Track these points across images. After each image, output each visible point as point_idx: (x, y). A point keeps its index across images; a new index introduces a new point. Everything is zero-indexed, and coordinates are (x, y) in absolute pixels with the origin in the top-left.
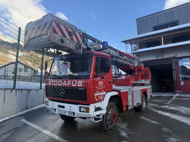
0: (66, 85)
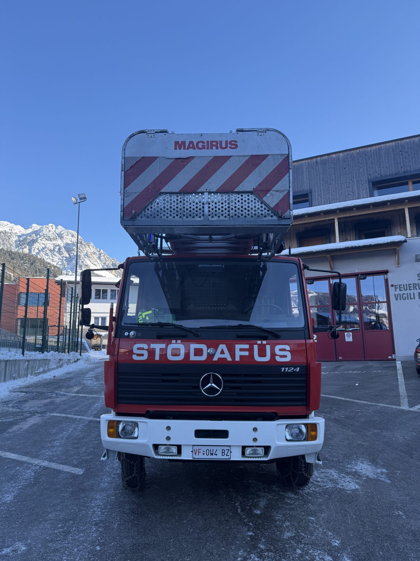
0: (229, 359)
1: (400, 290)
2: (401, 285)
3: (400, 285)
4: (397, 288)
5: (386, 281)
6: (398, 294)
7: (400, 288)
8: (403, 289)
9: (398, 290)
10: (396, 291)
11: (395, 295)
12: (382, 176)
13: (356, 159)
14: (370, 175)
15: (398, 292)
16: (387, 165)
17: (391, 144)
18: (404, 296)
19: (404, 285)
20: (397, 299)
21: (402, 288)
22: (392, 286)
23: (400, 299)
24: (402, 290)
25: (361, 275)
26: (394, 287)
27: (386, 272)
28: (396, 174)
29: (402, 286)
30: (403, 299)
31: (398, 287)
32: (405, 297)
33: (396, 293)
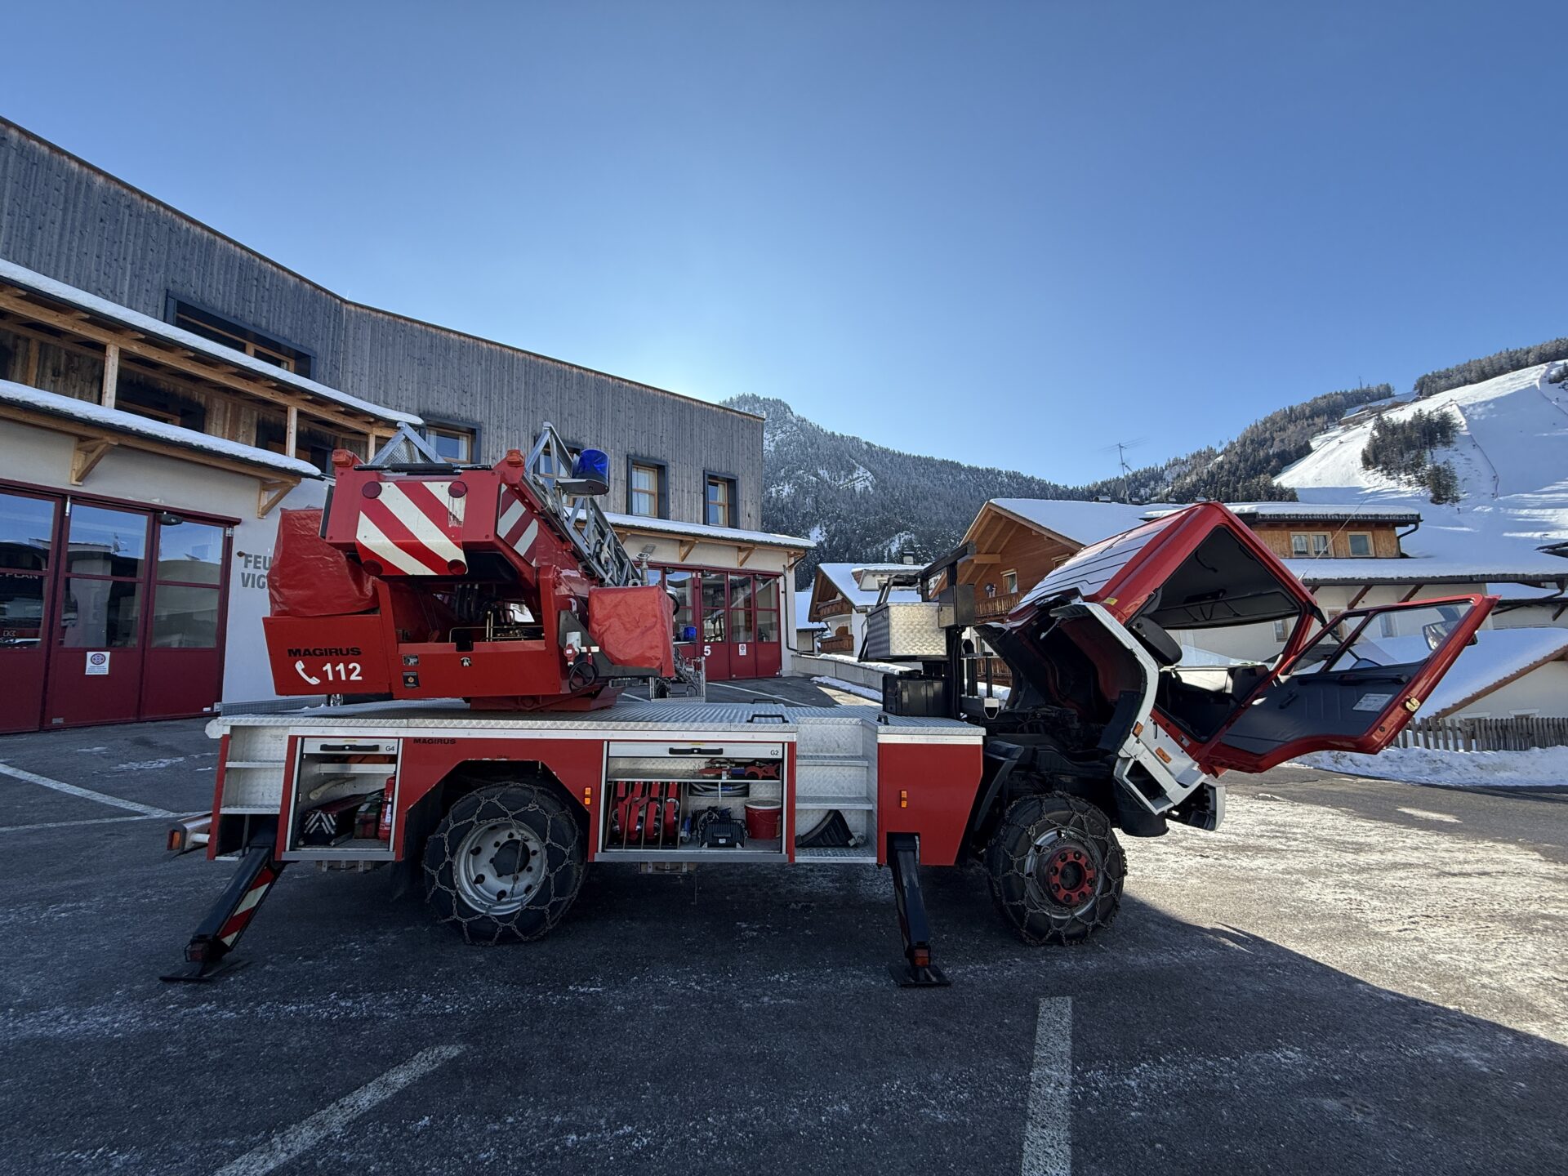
1: (256, 567)
2: (260, 557)
3: (257, 557)
4: (250, 561)
5: (228, 542)
6: (249, 575)
7: (256, 562)
8: (261, 565)
9: (251, 565)
10: (246, 566)
11: (243, 574)
12: (202, 302)
13: (143, 220)
14: (174, 282)
15: (250, 569)
16: (221, 287)
17: (238, 250)
18: (262, 580)
19: (265, 558)
20: (245, 585)
21: (260, 562)
22: (240, 554)
23: (253, 586)
24: (259, 568)
25: (168, 512)
26: (243, 558)
27: (231, 523)
28: (235, 317)
29: (262, 560)
30: (259, 587)
31: (252, 559)
32: (264, 583)
33: (246, 572)
